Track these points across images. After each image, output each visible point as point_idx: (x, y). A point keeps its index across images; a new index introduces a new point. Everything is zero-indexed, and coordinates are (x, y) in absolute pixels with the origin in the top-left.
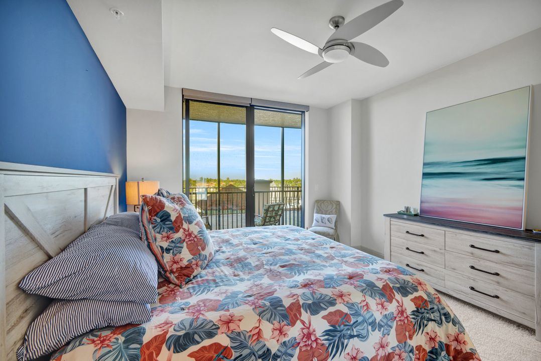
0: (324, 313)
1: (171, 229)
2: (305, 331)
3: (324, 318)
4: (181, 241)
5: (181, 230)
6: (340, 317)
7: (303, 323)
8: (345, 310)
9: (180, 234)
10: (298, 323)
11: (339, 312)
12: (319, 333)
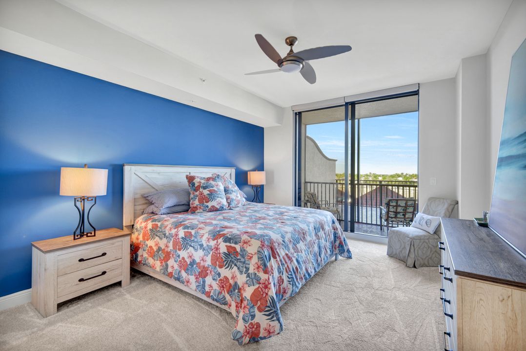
0: (228, 244)
1: (195, 190)
2: (216, 246)
3: (226, 246)
4: (197, 196)
5: (198, 191)
6: (234, 251)
7: (217, 242)
8: (238, 249)
9: (197, 193)
10: (216, 241)
11: (235, 249)
12: (221, 251)
